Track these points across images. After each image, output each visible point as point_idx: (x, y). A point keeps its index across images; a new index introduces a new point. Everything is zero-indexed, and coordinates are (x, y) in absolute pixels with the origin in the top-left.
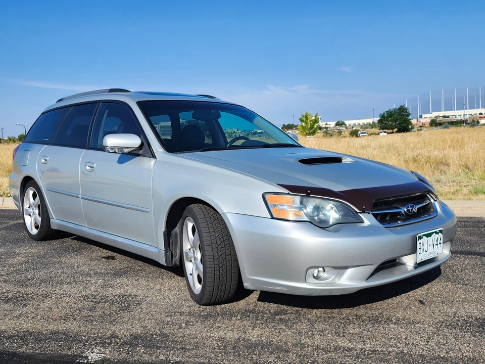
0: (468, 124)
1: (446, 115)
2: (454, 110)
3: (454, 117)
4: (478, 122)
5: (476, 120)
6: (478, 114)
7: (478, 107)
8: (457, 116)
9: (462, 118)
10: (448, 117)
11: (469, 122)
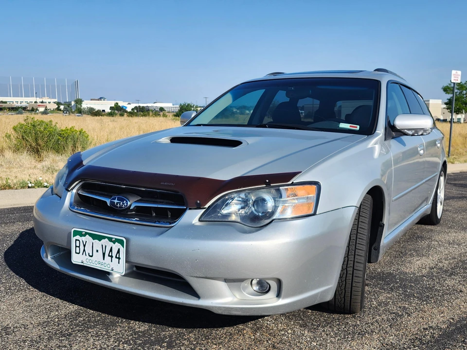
0: (28, 110)
1: (4, 101)
2: (11, 96)
3: (11, 103)
4: (37, 110)
5: (35, 108)
6: (33, 102)
7: (33, 96)
8: (14, 102)
9: (19, 105)
10: (6, 102)
11: (28, 109)
